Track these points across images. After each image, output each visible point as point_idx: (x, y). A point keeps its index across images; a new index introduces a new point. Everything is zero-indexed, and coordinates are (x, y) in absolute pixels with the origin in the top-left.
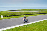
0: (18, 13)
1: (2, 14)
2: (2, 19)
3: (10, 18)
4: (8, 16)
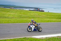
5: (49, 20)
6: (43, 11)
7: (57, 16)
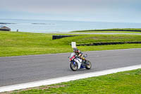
4: (88, 45)
5: (21, 49)
6: (8, 30)
7: (39, 39)
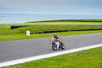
0: (62, 26)
1: (29, 27)
2: (28, 38)
3: (44, 37)
